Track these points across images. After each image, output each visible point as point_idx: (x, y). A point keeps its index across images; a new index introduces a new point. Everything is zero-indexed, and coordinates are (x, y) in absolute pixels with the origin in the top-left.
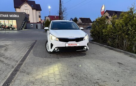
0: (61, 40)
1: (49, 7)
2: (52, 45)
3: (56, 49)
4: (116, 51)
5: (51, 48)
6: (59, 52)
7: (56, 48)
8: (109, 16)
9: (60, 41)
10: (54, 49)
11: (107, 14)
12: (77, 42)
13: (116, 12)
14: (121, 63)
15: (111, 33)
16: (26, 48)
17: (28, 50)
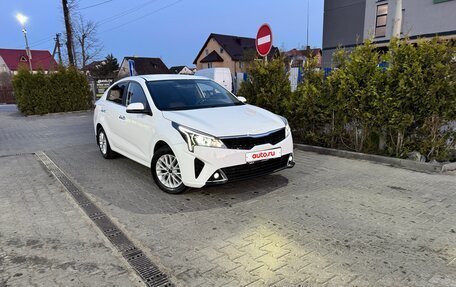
0: (231, 143)
1: (22, 19)
2: (199, 165)
3: (216, 176)
5: (197, 176)
6: (227, 183)
7: (217, 171)
8: (222, 51)
9: (229, 147)
10: (212, 178)
11: (214, 46)
12: (273, 144)
13: (238, 40)
14: (399, 188)
15: (315, 108)
16: (52, 191)
17: (68, 195)
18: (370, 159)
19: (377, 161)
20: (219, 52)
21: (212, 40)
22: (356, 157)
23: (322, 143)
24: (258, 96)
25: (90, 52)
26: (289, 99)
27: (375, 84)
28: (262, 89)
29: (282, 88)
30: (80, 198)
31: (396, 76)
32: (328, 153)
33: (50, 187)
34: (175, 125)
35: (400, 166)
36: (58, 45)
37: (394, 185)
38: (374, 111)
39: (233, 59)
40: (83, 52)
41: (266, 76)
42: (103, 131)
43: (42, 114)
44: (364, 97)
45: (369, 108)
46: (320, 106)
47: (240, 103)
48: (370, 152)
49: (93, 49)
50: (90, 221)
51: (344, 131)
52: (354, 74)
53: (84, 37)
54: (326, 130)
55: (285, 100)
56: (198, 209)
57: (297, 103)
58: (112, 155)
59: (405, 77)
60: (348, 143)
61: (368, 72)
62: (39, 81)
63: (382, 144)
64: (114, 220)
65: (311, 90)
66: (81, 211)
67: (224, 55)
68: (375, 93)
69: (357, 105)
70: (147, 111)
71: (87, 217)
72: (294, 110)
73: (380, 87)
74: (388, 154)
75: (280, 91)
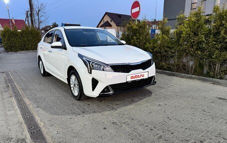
0: (117, 68)
2: (95, 83)
4: (183, 78)
5: (93, 89)
7: (107, 87)
8: (111, 21)
10: (103, 91)
11: (107, 19)
12: (144, 70)
13: (120, 16)
14: (224, 99)
15: (166, 48)
16: (5, 97)
17: (14, 100)
18: (199, 79)
19: (204, 80)
20: (109, 21)
21: (106, 15)
22: (191, 78)
23: (169, 69)
24: (132, 41)
25: (42, 19)
26: (150, 43)
27: (204, 34)
28: (135, 37)
29: (146, 36)
30: (20, 102)
31: (218, 29)
32: (173, 75)
33: (4, 94)
34: (80, 56)
35: (219, 84)
36: (27, 16)
37: (220, 97)
38: (203, 50)
39: (117, 25)
40: (39, 19)
41: (137, 30)
42: (41, 60)
43: (16, 51)
44: (196, 42)
45: (199, 49)
46: (168, 47)
47: (122, 44)
48: (198, 75)
49: (44, 18)
50: (22, 120)
51: (182, 62)
52: (190, 28)
53: (39, 11)
54: (172, 61)
55: (147, 43)
56: (95, 112)
57: (155, 45)
58: (46, 74)
59: (224, 29)
60: (185, 69)
61: (199, 27)
62: (15, 34)
63: (206, 70)
64: (37, 119)
65: (163, 38)
66: (18, 111)
67: (112, 23)
68: (204, 40)
69: (192, 47)
70: (64, 47)
71: (21, 117)
72: (153, 49)
73: (207, 36)
74: (210, 76)
75: (145, 39)
